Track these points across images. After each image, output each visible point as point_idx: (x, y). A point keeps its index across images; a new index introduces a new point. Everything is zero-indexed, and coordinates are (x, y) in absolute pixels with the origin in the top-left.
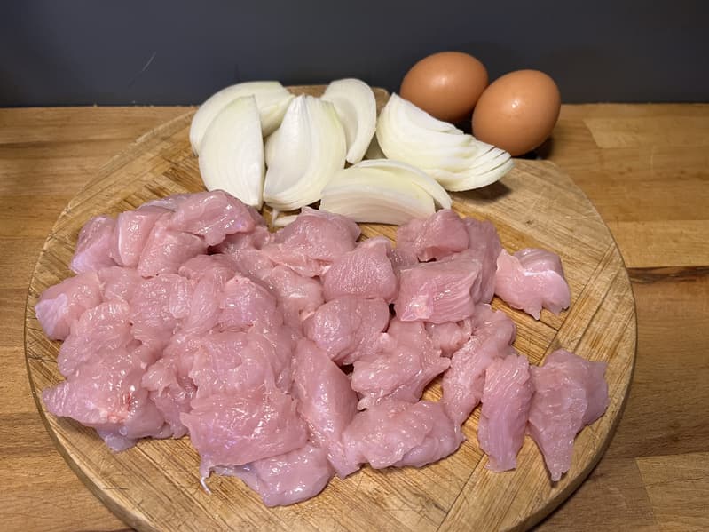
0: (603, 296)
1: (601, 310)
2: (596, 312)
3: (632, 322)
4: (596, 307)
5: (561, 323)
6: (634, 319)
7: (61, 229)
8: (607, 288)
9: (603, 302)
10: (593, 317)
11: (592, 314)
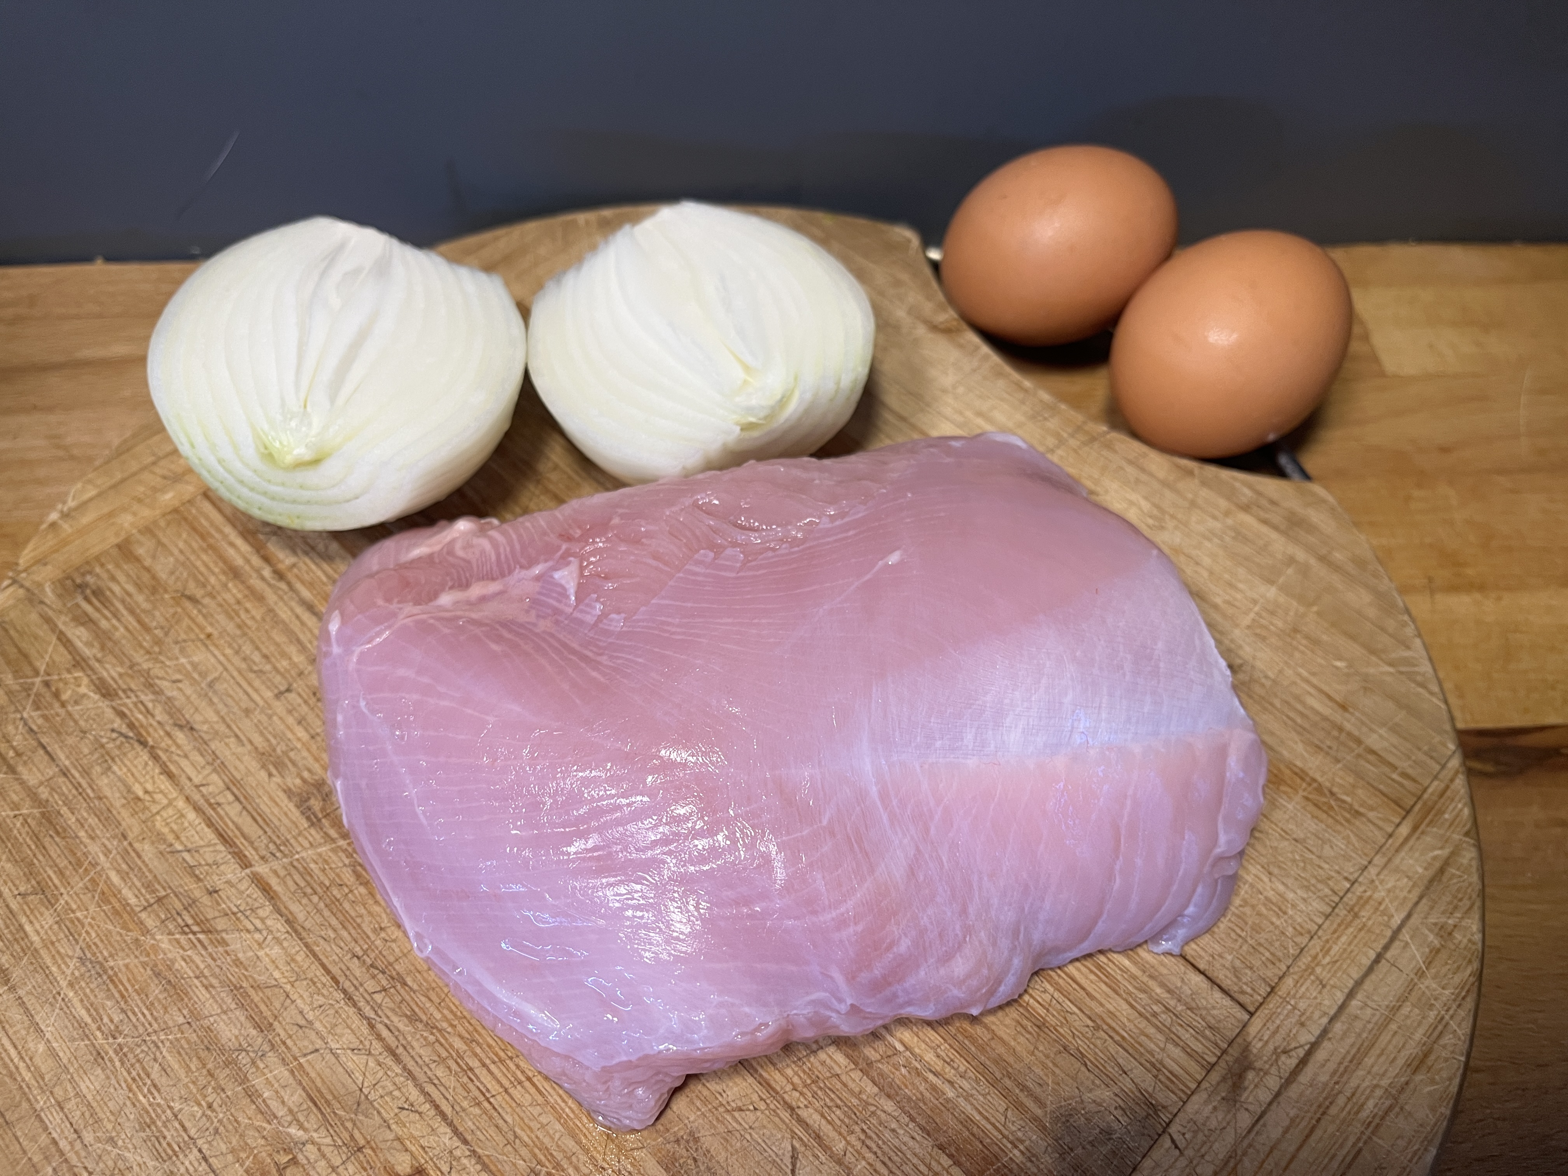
0: (1397, 920)
1: (1383, 965)
2: (1370, 970)
3: (1462, 1013)
4: (1372, 955)
5: (1264, 990)
6: (1470, 1003)
7: (41, 561)
8: (1414, 896)
9: (1392, 939)
10: (1359, 983)
11: (1356, 974)
